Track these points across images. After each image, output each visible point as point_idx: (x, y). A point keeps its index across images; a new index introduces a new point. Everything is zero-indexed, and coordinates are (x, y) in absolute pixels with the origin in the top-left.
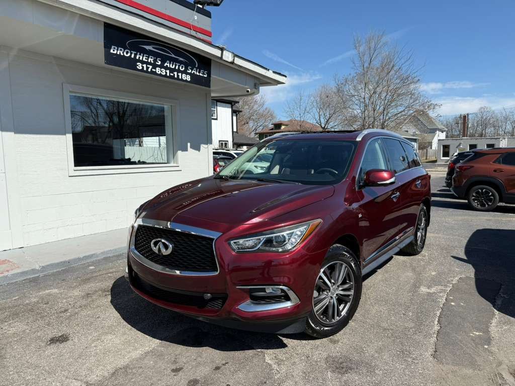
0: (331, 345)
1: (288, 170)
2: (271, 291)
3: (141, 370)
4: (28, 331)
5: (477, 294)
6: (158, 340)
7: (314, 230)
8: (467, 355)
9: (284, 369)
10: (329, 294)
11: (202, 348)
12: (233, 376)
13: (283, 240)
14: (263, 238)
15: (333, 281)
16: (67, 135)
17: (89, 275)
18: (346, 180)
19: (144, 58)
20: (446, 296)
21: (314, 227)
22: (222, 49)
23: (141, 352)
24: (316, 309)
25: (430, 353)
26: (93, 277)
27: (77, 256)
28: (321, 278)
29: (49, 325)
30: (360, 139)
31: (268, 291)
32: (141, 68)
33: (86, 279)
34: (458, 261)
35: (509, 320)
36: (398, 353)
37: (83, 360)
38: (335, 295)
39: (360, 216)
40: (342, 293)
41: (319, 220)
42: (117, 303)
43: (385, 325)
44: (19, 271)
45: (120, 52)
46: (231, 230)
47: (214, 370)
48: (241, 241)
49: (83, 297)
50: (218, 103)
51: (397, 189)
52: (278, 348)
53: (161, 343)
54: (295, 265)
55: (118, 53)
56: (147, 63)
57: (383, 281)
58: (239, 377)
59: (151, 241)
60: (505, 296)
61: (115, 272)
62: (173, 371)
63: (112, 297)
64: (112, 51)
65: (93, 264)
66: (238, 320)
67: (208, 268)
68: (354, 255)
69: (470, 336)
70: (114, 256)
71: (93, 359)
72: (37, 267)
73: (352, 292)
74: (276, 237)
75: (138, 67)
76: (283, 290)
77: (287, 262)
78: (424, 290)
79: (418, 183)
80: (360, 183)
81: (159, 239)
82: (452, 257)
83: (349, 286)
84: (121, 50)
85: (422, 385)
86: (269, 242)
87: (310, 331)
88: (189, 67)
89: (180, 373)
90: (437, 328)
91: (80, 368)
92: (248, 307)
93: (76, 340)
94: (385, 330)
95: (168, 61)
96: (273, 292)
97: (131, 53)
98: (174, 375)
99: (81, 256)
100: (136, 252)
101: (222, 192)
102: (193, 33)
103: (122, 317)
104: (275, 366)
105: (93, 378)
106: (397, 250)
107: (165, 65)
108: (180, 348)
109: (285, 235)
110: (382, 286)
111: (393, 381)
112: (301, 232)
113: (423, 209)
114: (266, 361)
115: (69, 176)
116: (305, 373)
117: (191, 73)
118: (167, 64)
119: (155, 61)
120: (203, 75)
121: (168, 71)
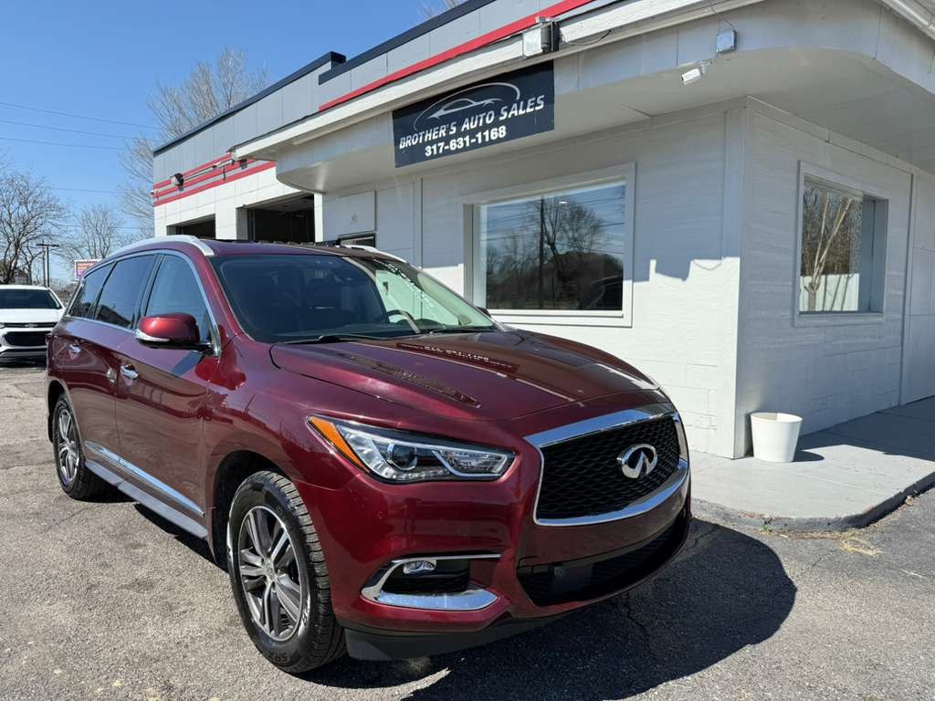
19: (434, 134)
32: (430, 153)
56: (438, 141)
64: (400, 147)
75: (427, 154)
84: (409, 139)
88: (503, 109)
95: (467, 120)
117: (507, 118)
118: (466, 126)
119: (449, 130)
120: (532, 110)
121: (467, 139)
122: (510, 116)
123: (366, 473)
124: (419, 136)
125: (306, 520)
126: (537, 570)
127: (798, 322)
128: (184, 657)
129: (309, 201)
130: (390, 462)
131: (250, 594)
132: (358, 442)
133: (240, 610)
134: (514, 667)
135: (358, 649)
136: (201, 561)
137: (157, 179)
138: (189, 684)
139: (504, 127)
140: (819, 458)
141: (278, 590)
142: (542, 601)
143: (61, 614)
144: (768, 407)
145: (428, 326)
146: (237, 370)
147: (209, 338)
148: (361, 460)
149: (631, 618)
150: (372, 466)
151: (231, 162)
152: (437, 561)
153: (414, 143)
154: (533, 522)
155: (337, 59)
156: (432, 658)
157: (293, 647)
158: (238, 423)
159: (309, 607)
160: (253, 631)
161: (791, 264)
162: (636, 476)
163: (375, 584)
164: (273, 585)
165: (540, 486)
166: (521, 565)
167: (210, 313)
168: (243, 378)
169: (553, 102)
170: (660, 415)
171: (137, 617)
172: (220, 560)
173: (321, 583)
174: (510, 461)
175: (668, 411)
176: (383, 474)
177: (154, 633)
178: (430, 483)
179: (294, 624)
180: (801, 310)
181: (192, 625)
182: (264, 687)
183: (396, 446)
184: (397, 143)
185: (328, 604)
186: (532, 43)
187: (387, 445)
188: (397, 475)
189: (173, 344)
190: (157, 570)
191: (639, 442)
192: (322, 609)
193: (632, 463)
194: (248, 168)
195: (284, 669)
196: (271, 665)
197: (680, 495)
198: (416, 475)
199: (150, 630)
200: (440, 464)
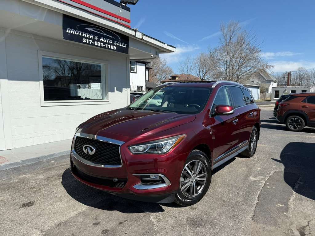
0: (191, 211)
1: (173, 104)
2: (153, 177)
3: (75, 223)
4: (10, 199)
5: (284, 181)
6: (87, 206)
7: (181, 141)
8: (272, 218)
9: (161, 224)
10: (191, 180)
11: (113, 211)
12: (130, 228)
13: (161, 147)
14: (150, 145)
15: (193, 172)
16: (40, 81)
17: (50, 166)
18: (204, 112)
19: (87, 35)
20: (265, 182)
21: (181, 139)
22: (135, 31)
23: (76, 213)
24: (182, 189)
25: (250, 216)
26: (52, 168)
27: (44, 155)
28: (185, 170)
29: (23, 195)
30: (214, 87)
31: (151, 177)
32: (85, 42)
33: (48, 169)
34: (275, 161)
35: (301, 197)
36: (231, 216)
37: (41, 217)
38: (194, 180)
39: (211, 133)
40: (199, 179)
41: (185, 135)
42: (65, 184)
43: (226, 199)
44: (8, 163)
45: (72, 32)
46: (130, 140)
47: (118, 224)
48: (136, 147)
49: (45, 180)
50: (137, 63)
51: (237, 117)
52: (159, 212)
53: (89, 208)
54: (168, 162)
55: (71, 32)
56: (89, 39)
57: (227, 172)
58: (133, 229)
59: (83, 146)
60: (301, 183)
61: (66, 165)
62: (94, 224)
63: (62, 180)
64: (67, 31)
65: (53, 159)
66: (133, 194)
67: (116, 163)
68: (207, 157)
69: (276, 207)
70: (67, 155)
71: (47, 216)
72: (19, 161)
73: (205, 179)
74: (157, 145)
75: (83, 41)
76: (160, 177)
77: (164, 160)
78: (252, 178)
79: (251, 113)
80: (212, 113)
81: (88, 145)
82: (272, 159)
83: (203, 175)
84: (73, 31)
85: (243, 235)
86: (153, 148)
87: (179, 202)
88: (115, 42)
89: (98, 226)
90: (256, 201)
91: (38, 222)
92: (140, 187)
93: (38, 205)
94: (225, 202)
95: (102, 38)
96: (155, 178)
97: (79, 33)
98: (94, 227)
99: (46, 155)
100: (75, 152)
101: (133, 117)
102: (119, 21)
103: (67, 192)
104: (156, 223)
105: (46, 228)
106: (236, 154)
107: (100, 40)
108: (99, 211)
109: (163, 144)
110: (227, 176)
111: (226, 233)
112: (173, 142)
113: (255, 129)
114: (151, 219)
115: (41, 107)
116: (173, 227)
117: (116, 45)
119: (94, 37)
120: (124, 46)
121: (102, 44)
153: (76, 34)
184: (65, 29)
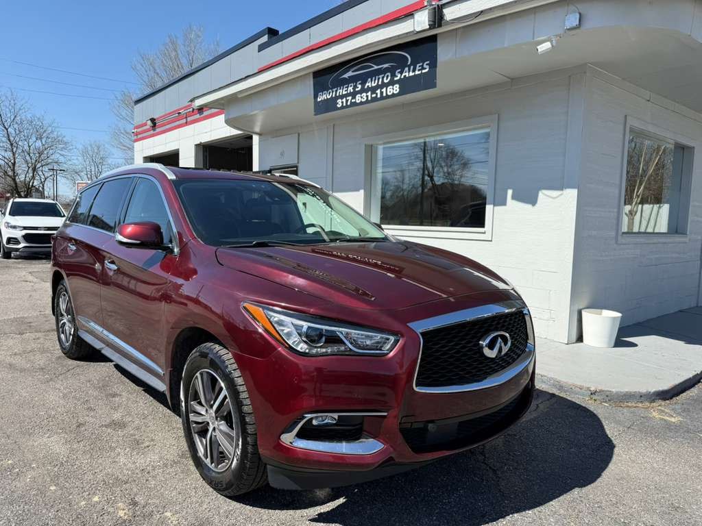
19: (344, 90)
32: (341, 105)
56: (347, 95)
64: (318, 100)
75: (338, 105)
84: (325, 94)
88: (397, 72)
95: (369, 80)
107: (366, 87)
117: (400, 78)
118: (368, 84)
119: (355, 87)
120: (420, 72)
121: (369, 94)
122: (402, 77)
123: (286, 347)
124: (333, 92)
125: (240, 381)
126: (415, 426)
127: (622, 240)
128: (147, 480)
129: (248, 140)
130: (305, 339)
131: (196, 435)
132: (280, 323)
133: (189, 447)
134: (395, 499)
135: (276, 480)
136: (162, 408)
137: (137, 121)
138: (149, 502)
139: (398, 86)
140: (634, 345)
141: (217, 433)
142: (418, 450)
143: (56, 445)
144: (596, 305)
145: (336, 236)
146: (191, 266)
147: (171, 242)
148: (282, 338)
149: (485, 464)
150: (290, 342)
151: (191, 109)
152: (339, 416)
153: (329, 97)
154: (413, 389)
155: (272, 33)
156: (333, 489)
157: (228, 477)
158: (191, 305)
159: (240, 447)
160: (198, 463)
161: (617, 195)
162: (494, 356)
163: (291, 432)
164: (214, 429)
165: (419, 361)
166: (403, 421)
167: (171, 222)
168: (195, 272)
169: (436, 67)
170: (514, 310)
171: (112, 449)
172: (175, 408)
173: (250, 429)
174: (396, 342)
175: (519, 307)
176: (299, 349)
177: (125, 461)
178: (334, 357)
179: (229, 459)
180: (623, 231)
181: (153, 457)
182: (205, 506)
183: (309, 327)
184: (316, 96)
185: (255, 445)
186: (421, 21)
187: (302, 327)
188: (310, 350)
189: (143, 245)
190: (129, 414)
191: (497, 330)
192: (250, 449)
193: (491, 346)
194: (203, 115)
195: (221, 493)
196: (211, 489)
197: (527, 371)
198: (324, 350)
199: (122, 460)
200: (342, 342)
